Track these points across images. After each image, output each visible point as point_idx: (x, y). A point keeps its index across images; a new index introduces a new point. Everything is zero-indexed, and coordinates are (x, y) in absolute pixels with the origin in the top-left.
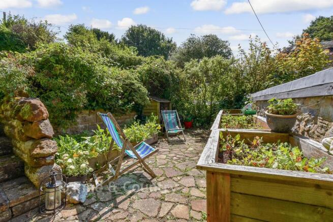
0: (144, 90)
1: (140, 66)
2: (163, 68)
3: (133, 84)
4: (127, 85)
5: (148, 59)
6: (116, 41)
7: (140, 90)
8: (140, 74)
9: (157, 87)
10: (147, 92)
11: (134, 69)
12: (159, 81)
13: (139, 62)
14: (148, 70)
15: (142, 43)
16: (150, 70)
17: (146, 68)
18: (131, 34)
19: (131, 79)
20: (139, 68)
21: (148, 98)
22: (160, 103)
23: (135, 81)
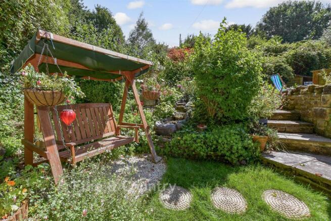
0: (290, 68)
1: (286, 52)
2: (309, 50)
3: (281, 65)
4: (276, 66)
5: (293, 45)
6: (252, 31)
7: (286, 69)
8: (286, 58)
9: (301, 67)
10: (292, 70)
11: (281, 55)
12: (304, 62)
13: (285, 49)
14: (293, 55)
15: (283, 24)
16: (296, 54)
17: (291, 53)
18: (269, 18)
19: (279, 62)
20: (285, 54)
21: (293, 74)
22: (304, 78)
23: (283, 63)
